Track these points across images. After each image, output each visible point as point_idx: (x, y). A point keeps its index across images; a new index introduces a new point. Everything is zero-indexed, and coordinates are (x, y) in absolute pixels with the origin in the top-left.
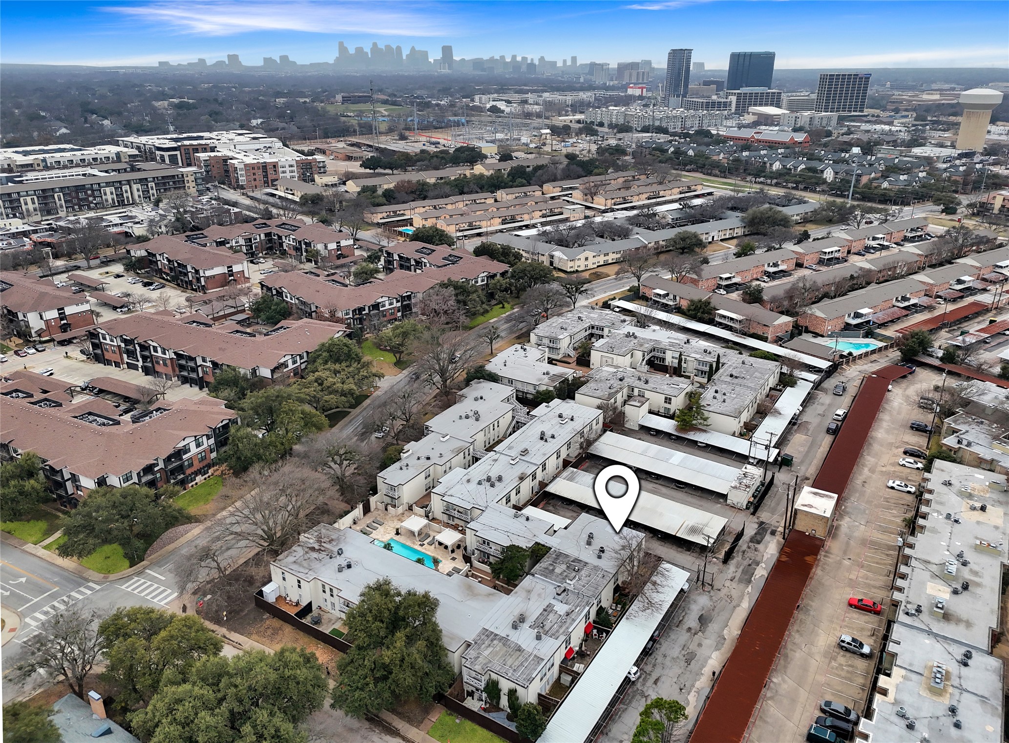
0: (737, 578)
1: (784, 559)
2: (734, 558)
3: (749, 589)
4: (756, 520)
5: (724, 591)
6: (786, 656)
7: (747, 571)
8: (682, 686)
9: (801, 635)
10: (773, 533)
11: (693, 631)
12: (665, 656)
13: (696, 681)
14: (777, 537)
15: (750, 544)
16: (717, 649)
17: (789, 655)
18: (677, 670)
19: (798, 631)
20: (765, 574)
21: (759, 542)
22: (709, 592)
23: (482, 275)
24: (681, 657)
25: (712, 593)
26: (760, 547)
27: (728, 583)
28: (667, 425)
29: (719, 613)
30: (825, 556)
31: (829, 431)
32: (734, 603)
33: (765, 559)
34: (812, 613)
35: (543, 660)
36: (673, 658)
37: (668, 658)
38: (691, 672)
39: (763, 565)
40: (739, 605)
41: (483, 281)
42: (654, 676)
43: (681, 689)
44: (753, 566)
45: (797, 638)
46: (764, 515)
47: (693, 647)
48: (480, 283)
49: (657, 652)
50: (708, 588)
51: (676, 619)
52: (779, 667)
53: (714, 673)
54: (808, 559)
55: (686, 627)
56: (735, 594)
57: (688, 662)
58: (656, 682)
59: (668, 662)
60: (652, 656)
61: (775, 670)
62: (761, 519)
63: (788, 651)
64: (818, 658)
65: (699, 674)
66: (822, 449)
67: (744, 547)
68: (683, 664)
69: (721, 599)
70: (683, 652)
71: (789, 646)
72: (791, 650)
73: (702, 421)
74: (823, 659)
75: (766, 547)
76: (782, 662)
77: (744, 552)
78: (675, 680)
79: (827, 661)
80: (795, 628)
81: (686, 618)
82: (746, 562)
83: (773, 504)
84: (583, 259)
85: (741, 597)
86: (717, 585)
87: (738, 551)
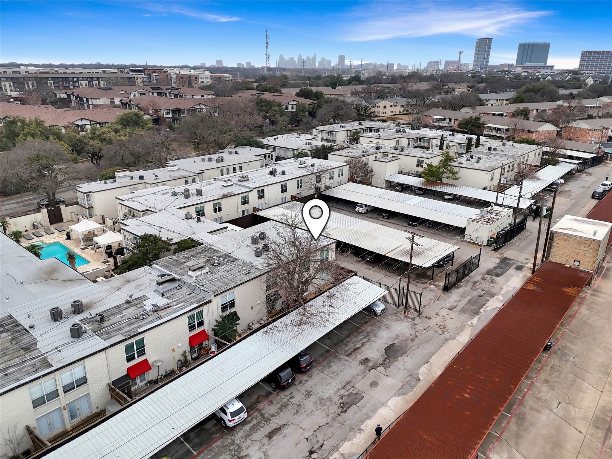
0: (458, 308)
1: (531, 287)
2: (460, 286)
3: (475, 321)
4: (498, 256)
5: (436, 320)
6: (522, 418)
7: (475, 302)
8: (316, 447)
9: (553, 388)
10: (519, 268)
11: (370, 364)
12: (309, 394)
13: (345, 440)
14: (524, 273)
15: (486, 276)
16: (401, 392)
17: (528, 417)
18: (320, 419)
19: (546, 381)
20: (500, 305)
21: (498, 275)
22: (413, 319)
23: (292, 103)
24: (336, 398)
25: (417, 321)
26: (500, 280)
27: (444, 312)
28: (414, 181)
29: (419, 345)
30: (592, 295)
31: (594, 196)
32: (446, 336)
33: (503, 291)
34: (571, 359)
35: (51, 366)
36: (321, 399)
37: (313, 398)
38: (342, 424)
39: (501, 297)
40: (453, 338)
41: (292, 108)
42: (275, 423)
43: (311, 452)
44: (486, 297)
45: (545, 392)
46: (509, 252)
47: (361, 385)
48: (290, 110)
49: (299, 387)
50: (412, 314)
51: (351, 345)
52: (505, 435)
53: (378, 430)
54: (569, 291)
55: (361, 356)
56: (450, 324)
57: (344, 407)
58: (270, 436)
59: (309, 404)
60: (287, 392)
61: (498, 439)
62: (505, 256)
63: (526, 410)
64: (582, 426)
65: (356, 429)
66: (586, 208)
67: (478, 278)
68: (334, 409)
69: (428, 328)
70: (342, 392)
71: (529, 401)
72: (532, 408)
73: (451, 175)
74: (592, 430)
75: (507, 281)
76: (513, 426)
77: (475, 283)
78: (307, 434)
79: (601, 434)
80: (543, 376)
81: (367, 346)
82: (476, 293)
83: (522, 245)
84: (382, 107)
85: (461, 329)
86: (426, 312)
87: (468, 282)
